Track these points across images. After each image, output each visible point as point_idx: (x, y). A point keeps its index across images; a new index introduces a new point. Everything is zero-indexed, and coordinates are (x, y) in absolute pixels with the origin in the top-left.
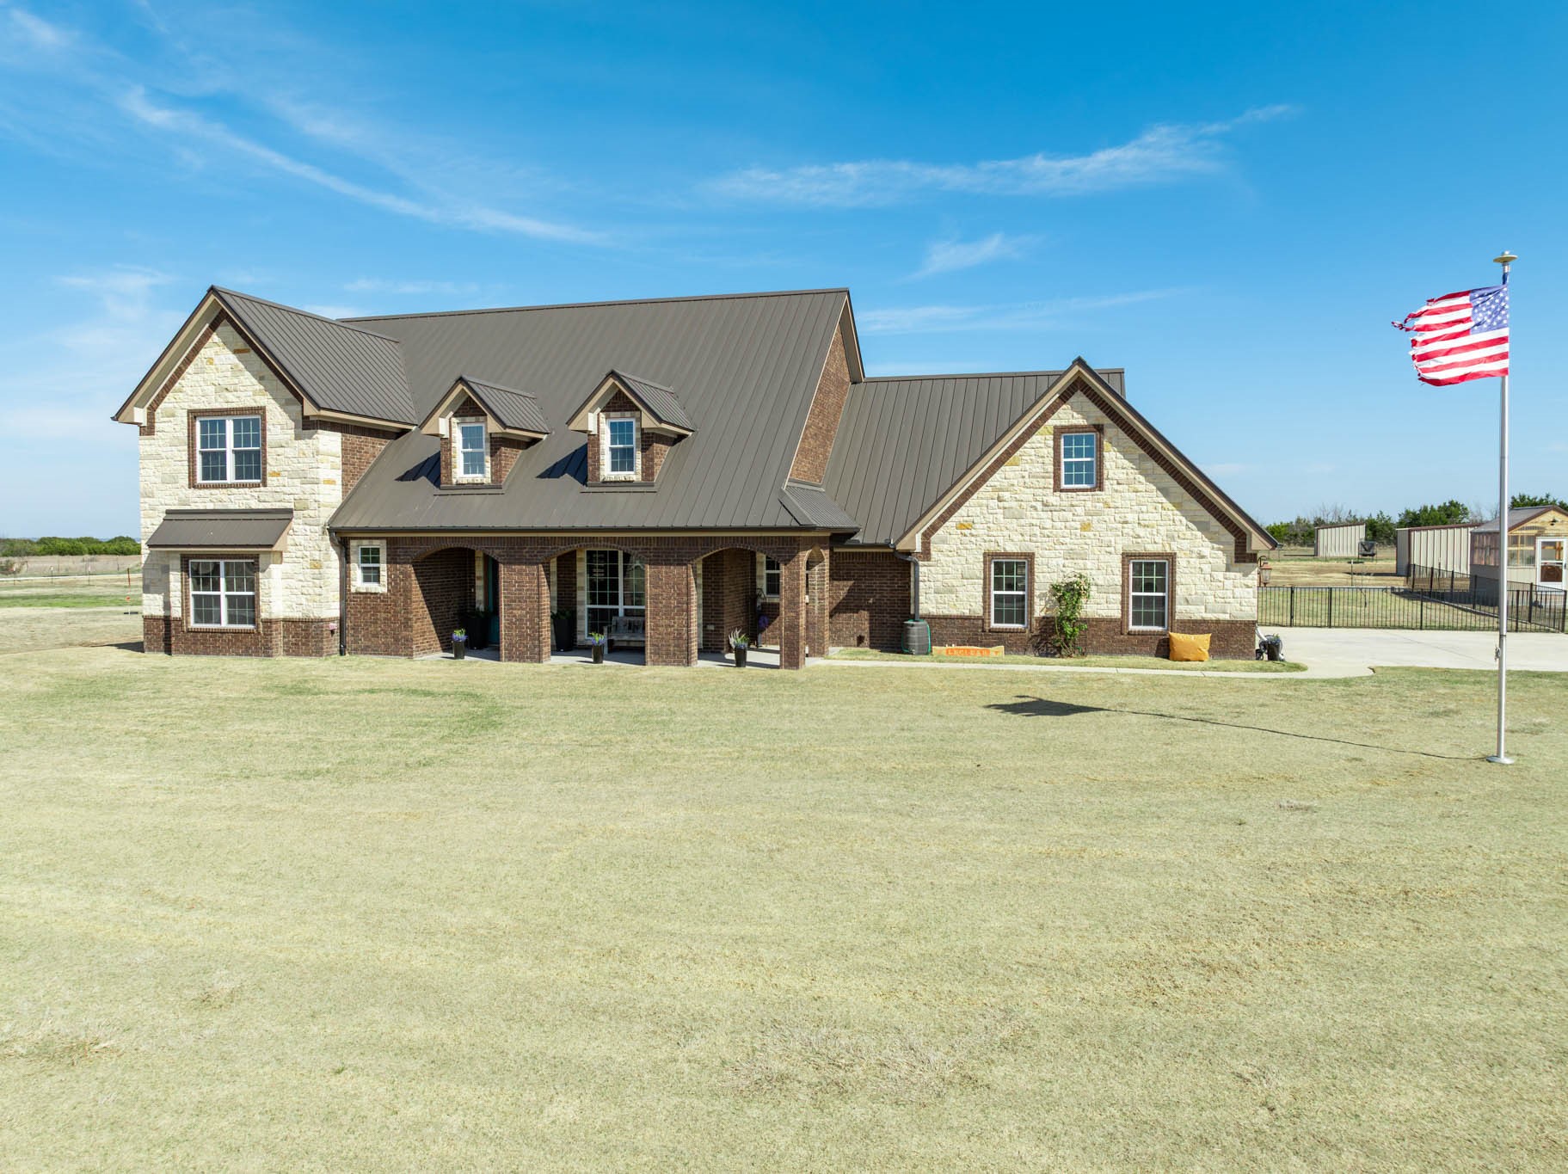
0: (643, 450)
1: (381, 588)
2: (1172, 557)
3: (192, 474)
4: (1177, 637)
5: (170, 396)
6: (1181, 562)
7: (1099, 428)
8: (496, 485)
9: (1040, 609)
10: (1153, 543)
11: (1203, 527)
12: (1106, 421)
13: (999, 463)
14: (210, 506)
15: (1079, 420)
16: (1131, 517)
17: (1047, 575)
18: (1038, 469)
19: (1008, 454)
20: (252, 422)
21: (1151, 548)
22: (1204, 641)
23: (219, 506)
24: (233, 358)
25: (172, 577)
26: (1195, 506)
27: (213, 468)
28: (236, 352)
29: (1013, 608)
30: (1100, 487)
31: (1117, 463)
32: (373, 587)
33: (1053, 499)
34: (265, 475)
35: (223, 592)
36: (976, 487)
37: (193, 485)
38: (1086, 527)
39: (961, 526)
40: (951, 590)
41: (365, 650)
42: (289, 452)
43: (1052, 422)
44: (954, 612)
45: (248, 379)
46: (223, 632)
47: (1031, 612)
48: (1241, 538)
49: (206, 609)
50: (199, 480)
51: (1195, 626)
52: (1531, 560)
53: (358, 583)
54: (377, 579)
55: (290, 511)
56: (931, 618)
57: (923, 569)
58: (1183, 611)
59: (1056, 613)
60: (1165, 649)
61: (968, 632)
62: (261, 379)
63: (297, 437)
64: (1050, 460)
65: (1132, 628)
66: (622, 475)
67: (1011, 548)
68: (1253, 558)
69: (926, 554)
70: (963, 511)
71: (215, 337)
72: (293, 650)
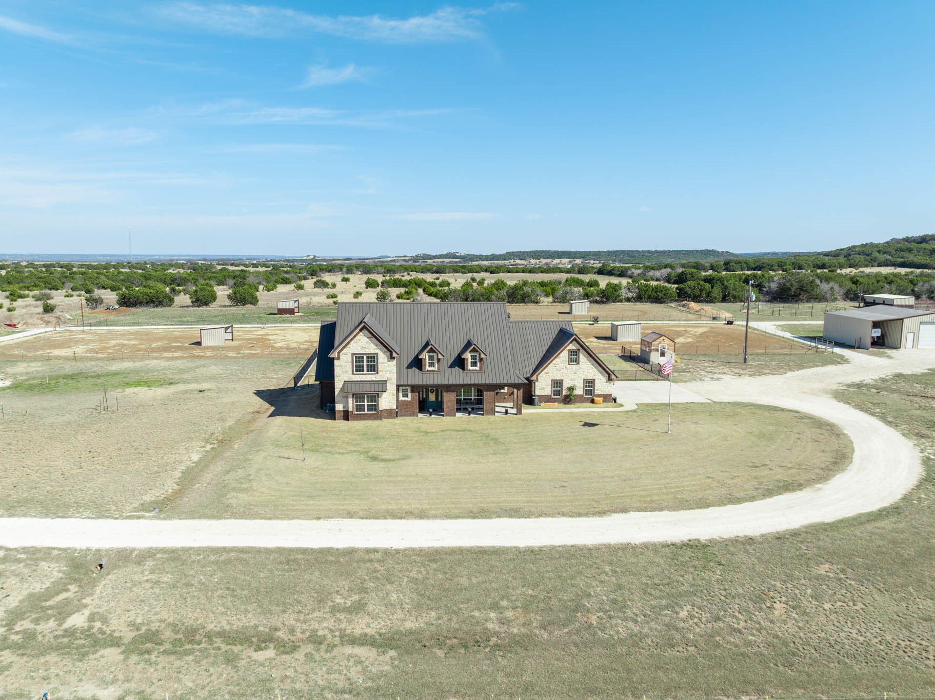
0: (480, 362)
1: (409, 399)
2: (594, 380)
3: (353, 371)
4: (595, 398)
5: (345, 349)
6: (596, 381)
7: (579, 350)
8: (439, 371)
9: (564, 393)
10: (590, 377)
11: (601, 373)
12: (580, 348)
13: (555, 358)
14: (359, 380)
15: (574, 348)
16: (586, 371)
17: (566, 385)
18: (564, 359)
19: (557, 356)
20: (372, 358)
21: (590, 378)
22: (601, 399)
23: (362, 380)
24: (368, 340)
25: (349, 399)
26: (600, 368)
27: (359, 369)
28: (368, 338)
29: (558, 393)
30: (578, 363)
31: (583, 358)
32: (406, 399)
33: (568, 366)
34: (378, 371)
35: (366, 403)
36: (550, 363)
37: (353, 374)
38: (575, 373)
39: (546, 373)
40: (543, 389)
41: (403, 416)
42: (386, 365)
43: (568, 348)
44: (544, 394)
45: (372, 345)
46: (367, 414)
47: (562, 393)
48: (609, 375)
49: (360, 408)
50: (355, 373)
51: (599, 396)
52: (658, 351)
53: (401, 398)
54: (407, 397)
55: (386, 381)
56: (538, 396)
57: (537, 384)
58: (596, 392)
59: (568, 393)
60: (593, 401)
61: (547, 399)
62: (377, 345)
63: (388, 361)
64: (567, 357)
65: (585, 396)
66: (474, 368)
67: (558, 378)
68: (612, 380)
69: (537, 380)
70: (546, 369)
71: (361, 333)
72: (387, 417)
